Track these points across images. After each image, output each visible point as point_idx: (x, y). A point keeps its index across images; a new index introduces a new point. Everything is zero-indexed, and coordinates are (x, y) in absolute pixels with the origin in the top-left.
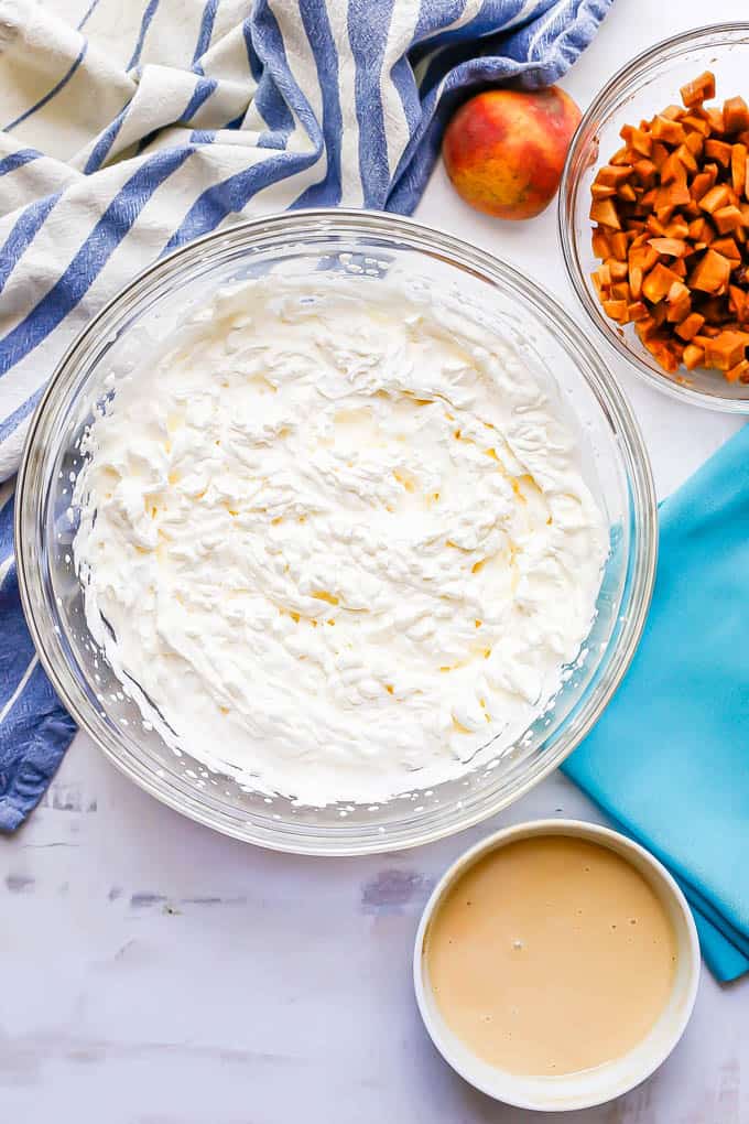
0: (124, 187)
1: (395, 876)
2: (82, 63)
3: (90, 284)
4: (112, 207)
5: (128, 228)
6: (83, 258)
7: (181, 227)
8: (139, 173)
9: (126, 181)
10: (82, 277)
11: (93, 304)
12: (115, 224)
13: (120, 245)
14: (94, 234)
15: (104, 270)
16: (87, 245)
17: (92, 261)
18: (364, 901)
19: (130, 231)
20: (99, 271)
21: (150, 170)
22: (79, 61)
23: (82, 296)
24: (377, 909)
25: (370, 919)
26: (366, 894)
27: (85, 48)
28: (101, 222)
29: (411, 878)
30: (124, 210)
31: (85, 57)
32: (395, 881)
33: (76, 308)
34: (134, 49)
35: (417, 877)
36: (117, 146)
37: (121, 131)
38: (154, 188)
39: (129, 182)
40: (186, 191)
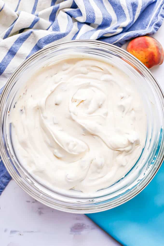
0: (15, 42)
1: (79, 225)
2: (3, 9)
3: (6, 68)
4: (11, 48)
5: (16, 53)
6: (4, 61)
7: (30, 53)
8: (18, 38)
9: (15, 41)
10: (4, 67)
11: (6, 74)
12: (12, 53)
13: (14, 58)
14: (6, 56)
15: (9, 65)
16: (5, 58)
17: (6, 62)
18: (71, 231)
19: (16, 54)
20: (8, 65)
21: (22, 38)
22: (2, 9)
23: (3, 72)
24: (74, 233)
25: (72, 236)
26: (71, 229)
27: (4, 5)
28: (8, 52)
29: (83, 225)
30: (15, 49)
31: (4, 8)
32: (79, 226)
33: (2, 75)
34: (17, 6)
35: (84, 225)
36: (12, 32)
37: (13, 28)
38: (23, 43)
39: (16, 41)
40: (32, 43)
